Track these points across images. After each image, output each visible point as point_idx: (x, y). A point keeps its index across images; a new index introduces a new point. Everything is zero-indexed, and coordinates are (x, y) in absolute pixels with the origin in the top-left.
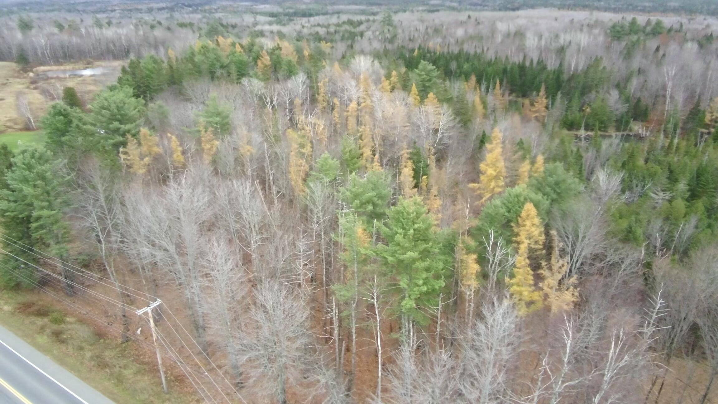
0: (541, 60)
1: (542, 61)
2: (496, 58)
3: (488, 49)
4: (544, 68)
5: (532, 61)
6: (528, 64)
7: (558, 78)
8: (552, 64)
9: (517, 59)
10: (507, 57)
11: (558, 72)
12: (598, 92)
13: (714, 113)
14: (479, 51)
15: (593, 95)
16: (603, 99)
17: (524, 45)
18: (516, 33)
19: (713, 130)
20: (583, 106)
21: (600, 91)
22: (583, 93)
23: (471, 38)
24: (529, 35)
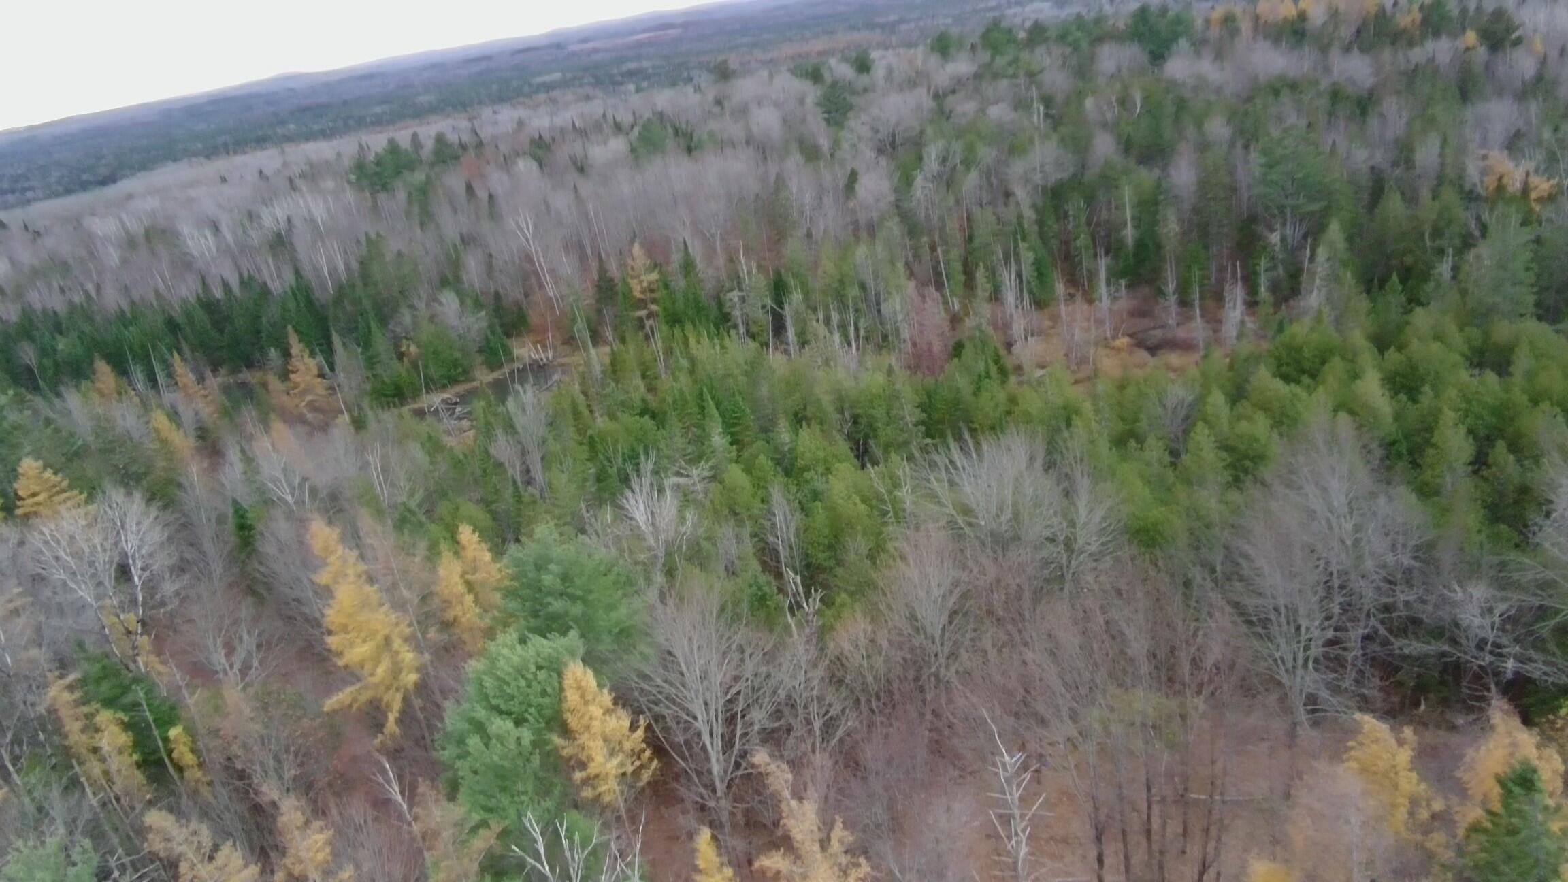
0: (246, 275)
1: (251, 278)
2: (133, 303)
3: (98, 288)
4: (265, 291)
5: (226, 286)
6: (218, 293)
7: (310, 302)
8: (278, 281)
9: (186, 290)
10: (158, 294)
11: (303, 292)
12: (412, 307)
13: (643, 277)
14: (78, 298)
15: (406, 317)
16: (432, 318)
17: (186, 254)
18: (149, 235)
19: (654, 307)
20: (397, 346)
21: (416, 302)
22: (383, 321)
23: (36, 273)
24: (186, 229)
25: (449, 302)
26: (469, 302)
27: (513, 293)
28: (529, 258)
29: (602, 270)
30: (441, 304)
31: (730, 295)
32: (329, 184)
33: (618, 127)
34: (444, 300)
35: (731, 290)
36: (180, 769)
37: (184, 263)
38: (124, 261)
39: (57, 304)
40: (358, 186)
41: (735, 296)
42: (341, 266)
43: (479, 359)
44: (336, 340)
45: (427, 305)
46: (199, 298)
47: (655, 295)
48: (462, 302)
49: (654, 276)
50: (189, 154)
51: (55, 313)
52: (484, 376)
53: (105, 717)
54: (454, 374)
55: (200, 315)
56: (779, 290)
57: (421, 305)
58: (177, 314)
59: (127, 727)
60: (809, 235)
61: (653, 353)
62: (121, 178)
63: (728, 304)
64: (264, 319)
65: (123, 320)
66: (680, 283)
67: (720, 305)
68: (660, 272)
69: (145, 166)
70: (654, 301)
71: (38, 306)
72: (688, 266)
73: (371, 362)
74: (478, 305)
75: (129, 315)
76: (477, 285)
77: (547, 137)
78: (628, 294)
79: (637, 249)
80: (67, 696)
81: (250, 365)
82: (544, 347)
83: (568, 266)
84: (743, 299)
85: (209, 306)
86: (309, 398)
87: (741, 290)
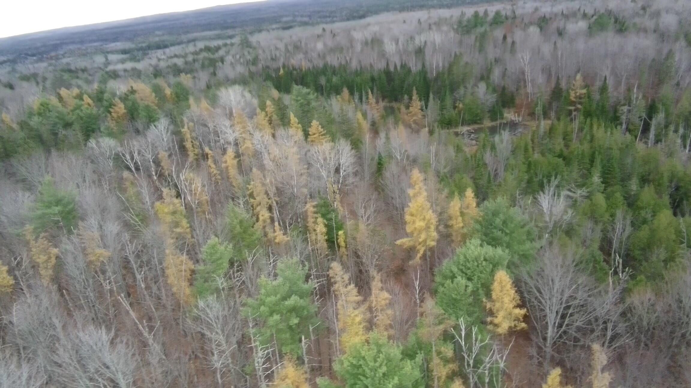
0: (403, 63)
1: (405, 64)
2: (361, 68)
3: (351, 59)
4: (410, 71)
5: (395, 65)
6: (392, 69)
7: (425, 78)
8: (415, 67)
9: (381, 65)
10: (371, 66)
11: (423, 72)
12: (466, 87)
13: (578, 91)
14: (343, 62)
15: (462, 91)
16: (472, 94)
17: (384, 51)
18: (372, 40)
19: (579, 106)
20: (455, 102)
21: (468, 85)
22: (453, 90)
23: (332, 50)
24: (386, 40)
25: (482, 87)
26: (491, 88)
27: (512, 88)
28: (523, 73)
29: (558, 84)
30: (478, 87)
31: (623, 108)
32: (445, 28)
33: (585, 15)
34: (480, 86)
35: (624, 105)
36: (339, 247)
37: (382, 54)
38: (362, 50)
39: (336, 63)
40: (456, 31)
41: (625, 108)
42: (441, 65)
43: (488, 115)
44: (431, 96)
45: (472, 87)
46: (384, 70)
47: (583, 100)
48: (488, 88)
49: (584, 91)
50: (394, 9)
51: (335, 67)
52: (487, 123)
53: (320, 220)
54: (475, 120)
55: (383, 77)
56: (652, 110)
57: (469, 86)
58: (376, 74)
59: (326, 226)
60: (678, 84)
61: (572, 128)
62: (368, 16)
63: (620, 112)
64: (406, 82)
65: (357, 73)
66: (596, 96)
67: (616, 111)
68: (588, 90)
69: (377, 12)
70: (580, 103)
71: (329, 63)
72: (603, 89)
73: (442, 108)
74: (494, 91)
75: (359, 72)
76: (496, 81)
77: (548, 16)
78: (567, 98)
79: (579, 77)
80: (312, 209)
81: (396, 100)
82: (519, 116)
83: (541, 79)
84: (629, 111)
85: (387, 73)
86: (415, 118)
87: (630, 106)
